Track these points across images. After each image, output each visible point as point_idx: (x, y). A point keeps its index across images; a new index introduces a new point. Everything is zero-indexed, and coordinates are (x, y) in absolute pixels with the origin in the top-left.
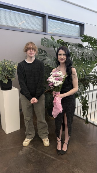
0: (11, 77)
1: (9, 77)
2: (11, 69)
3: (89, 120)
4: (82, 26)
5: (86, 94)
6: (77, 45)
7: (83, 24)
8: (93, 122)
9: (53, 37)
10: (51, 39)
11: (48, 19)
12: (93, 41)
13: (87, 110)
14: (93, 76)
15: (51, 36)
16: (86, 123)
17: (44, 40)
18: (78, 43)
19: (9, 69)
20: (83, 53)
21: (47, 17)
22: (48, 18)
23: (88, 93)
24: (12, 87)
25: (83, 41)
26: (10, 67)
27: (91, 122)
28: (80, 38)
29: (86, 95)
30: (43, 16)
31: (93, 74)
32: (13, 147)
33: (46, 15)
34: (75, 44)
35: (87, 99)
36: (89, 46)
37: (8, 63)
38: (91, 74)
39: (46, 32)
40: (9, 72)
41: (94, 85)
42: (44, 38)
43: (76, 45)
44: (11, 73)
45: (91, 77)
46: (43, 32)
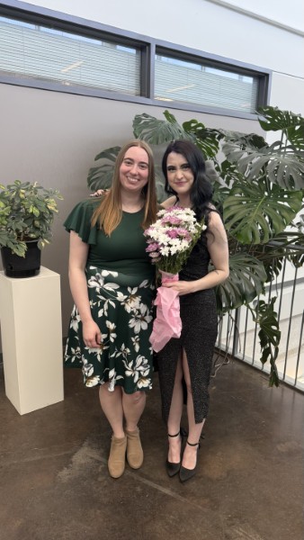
0: (37, 238)
1: (32, 235)
2: (36, 212)
3: (280, 376)
4: (262, 78)
5: (273, 294)
6: (247, 139)
7: (267, 75)
8: (292, 383)
9: (171, 111)
10: (165, 119)
11: (156, 56)
12: (297, 128)
13: (276, 344)
14: (296, 237)
15: (164, 110)
16: (271, 385)
17: (143, 122)
18: (248, 133)
19: (31, 211)
20: (266, 164)
21: (153, 49)
22: (157, 52)
23: (279, 291)
24: (39, 268)
25: (266, 127)
26: (35, 206)
27: (287, 380)
28: (256, 117)
29: (272, 296)
30: (141, 46)
31: (295, 230)
32: (39, 457)
33: (149, 44)
34: (240, 136)
35: (276, 309)
36: (284, 141)
37: (28, 194)
38: (288, 229)
39: (148, 97)
40: (30, 221)
41: (298, 266)
42: (144, 114)
43: (242, 138)
44: (37, 223)
45: (289, 239)
46: (141, 95)
